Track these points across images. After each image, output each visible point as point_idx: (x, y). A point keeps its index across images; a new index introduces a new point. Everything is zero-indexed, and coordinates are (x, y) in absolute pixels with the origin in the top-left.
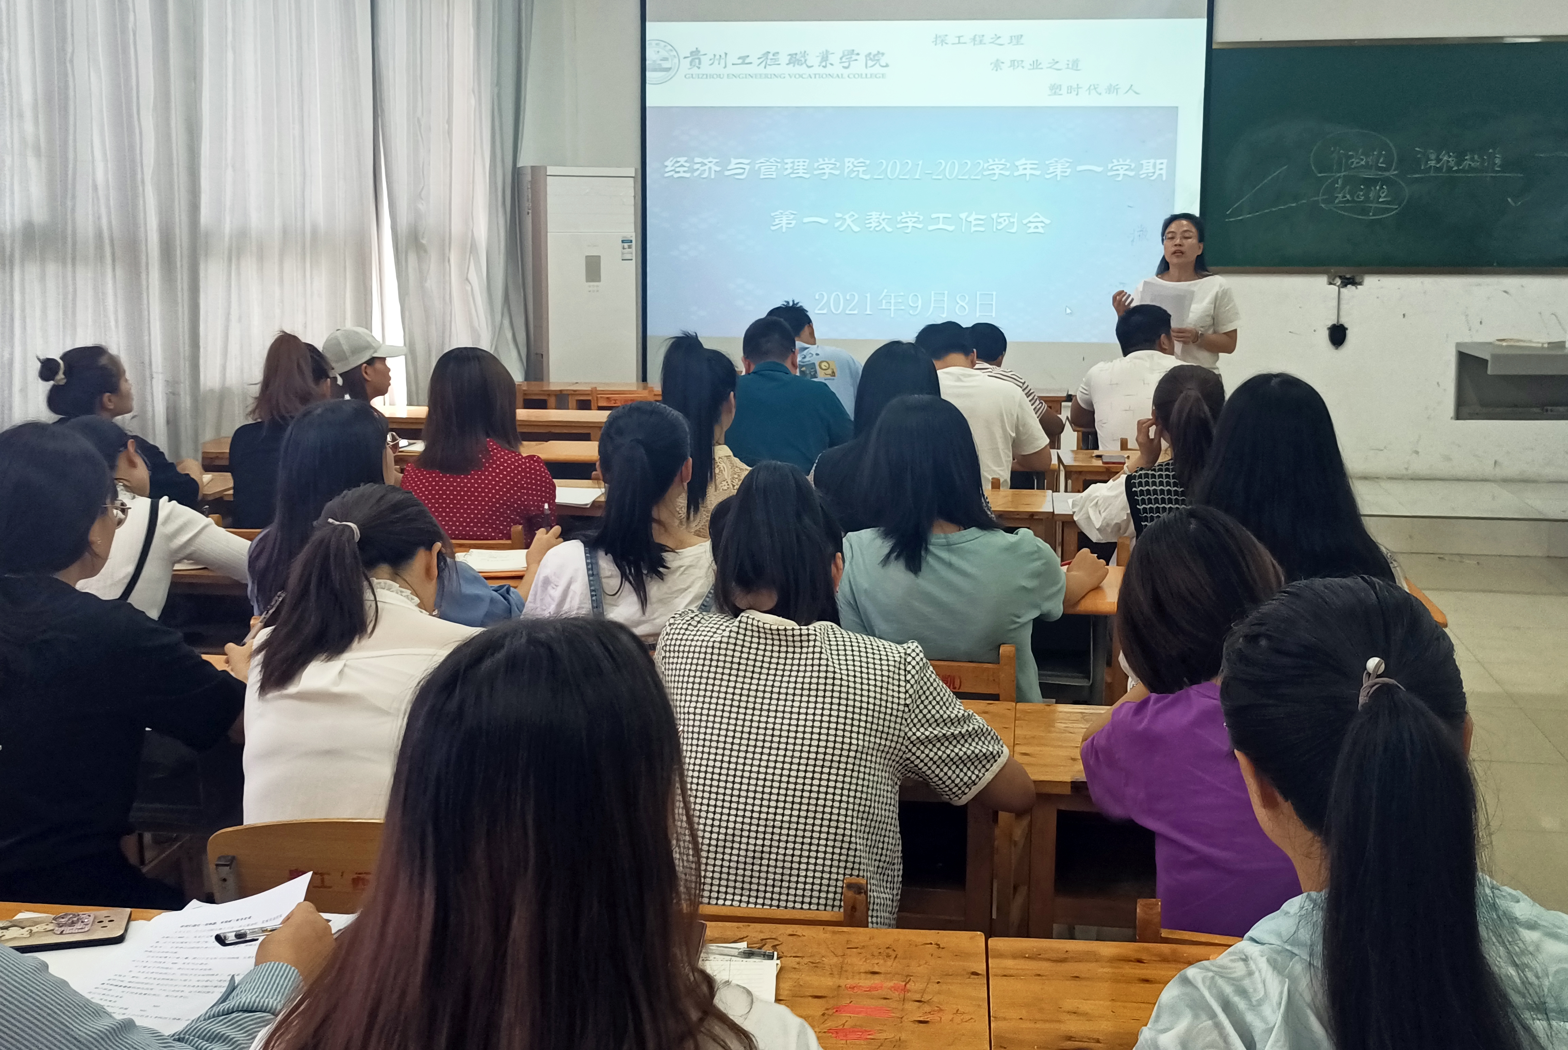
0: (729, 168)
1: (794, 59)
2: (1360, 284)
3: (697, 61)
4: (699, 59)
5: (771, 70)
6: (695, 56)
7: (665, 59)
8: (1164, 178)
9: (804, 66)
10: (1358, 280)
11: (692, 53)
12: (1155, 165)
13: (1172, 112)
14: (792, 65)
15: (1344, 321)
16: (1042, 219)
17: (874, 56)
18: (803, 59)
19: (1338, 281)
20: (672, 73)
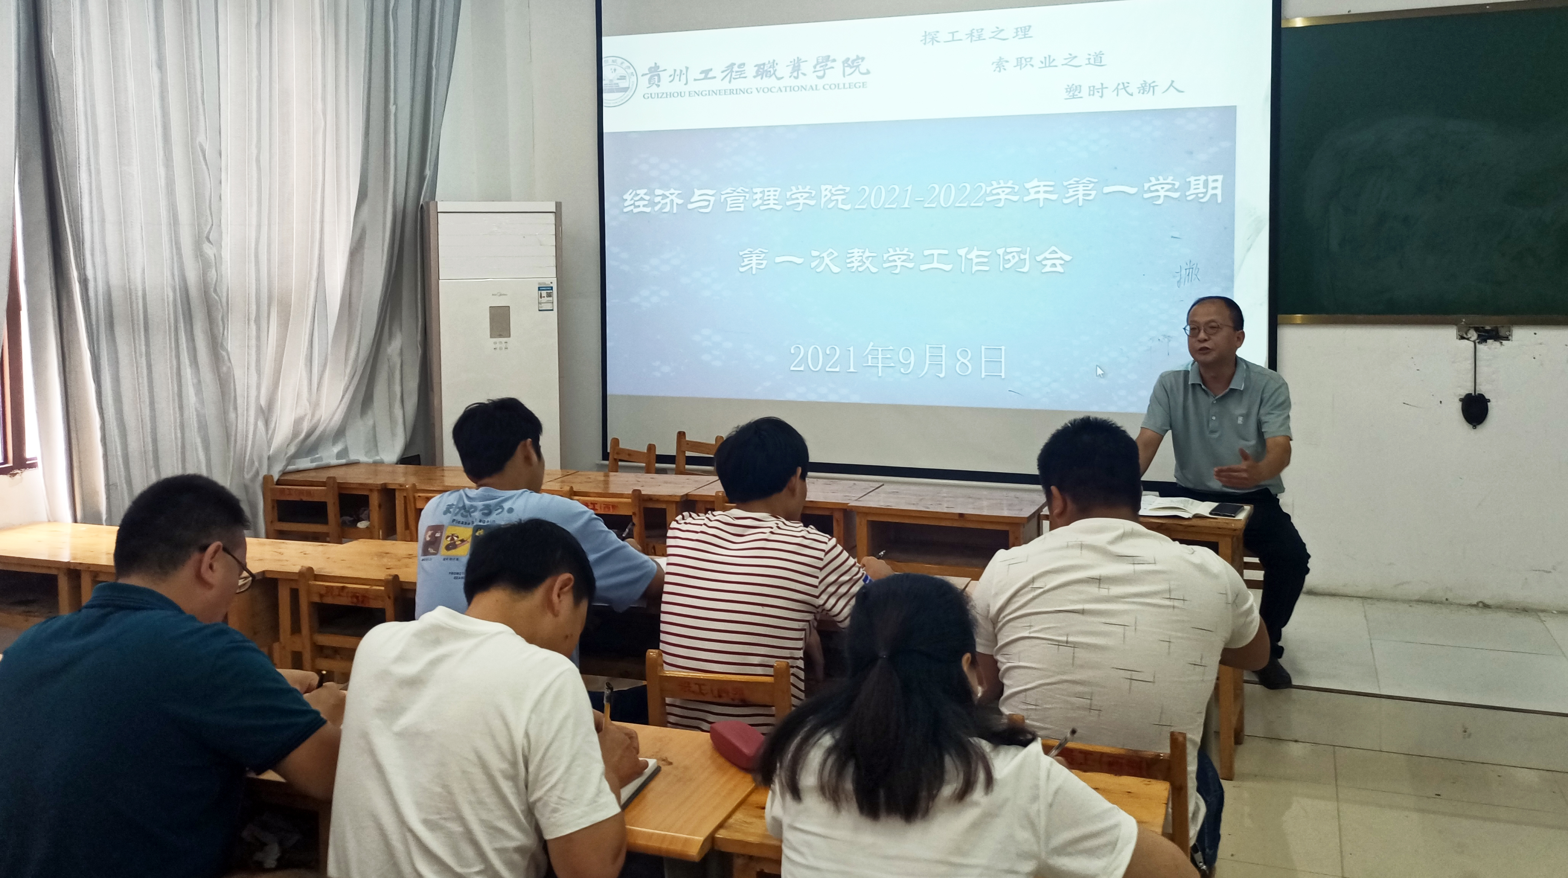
0: (692, 200)
1: (763, 71)
2: (1507, 338)
3: (656, 77)
4: (659, 76)
5: (738, 84)
6: (655, 72)
7: (622, 78)
8: (1219, 201)
9: (773, 77)
10: (1503, 332)
11: (650, 69)
12: (1206, 183)
13: (1228, 114)
14: (760, 77)
15: (1484, 389)
16: (1060, 254)
17: (853, 61)
18: (771, 69)
19: (1474, 335)
20: (629, 93)
